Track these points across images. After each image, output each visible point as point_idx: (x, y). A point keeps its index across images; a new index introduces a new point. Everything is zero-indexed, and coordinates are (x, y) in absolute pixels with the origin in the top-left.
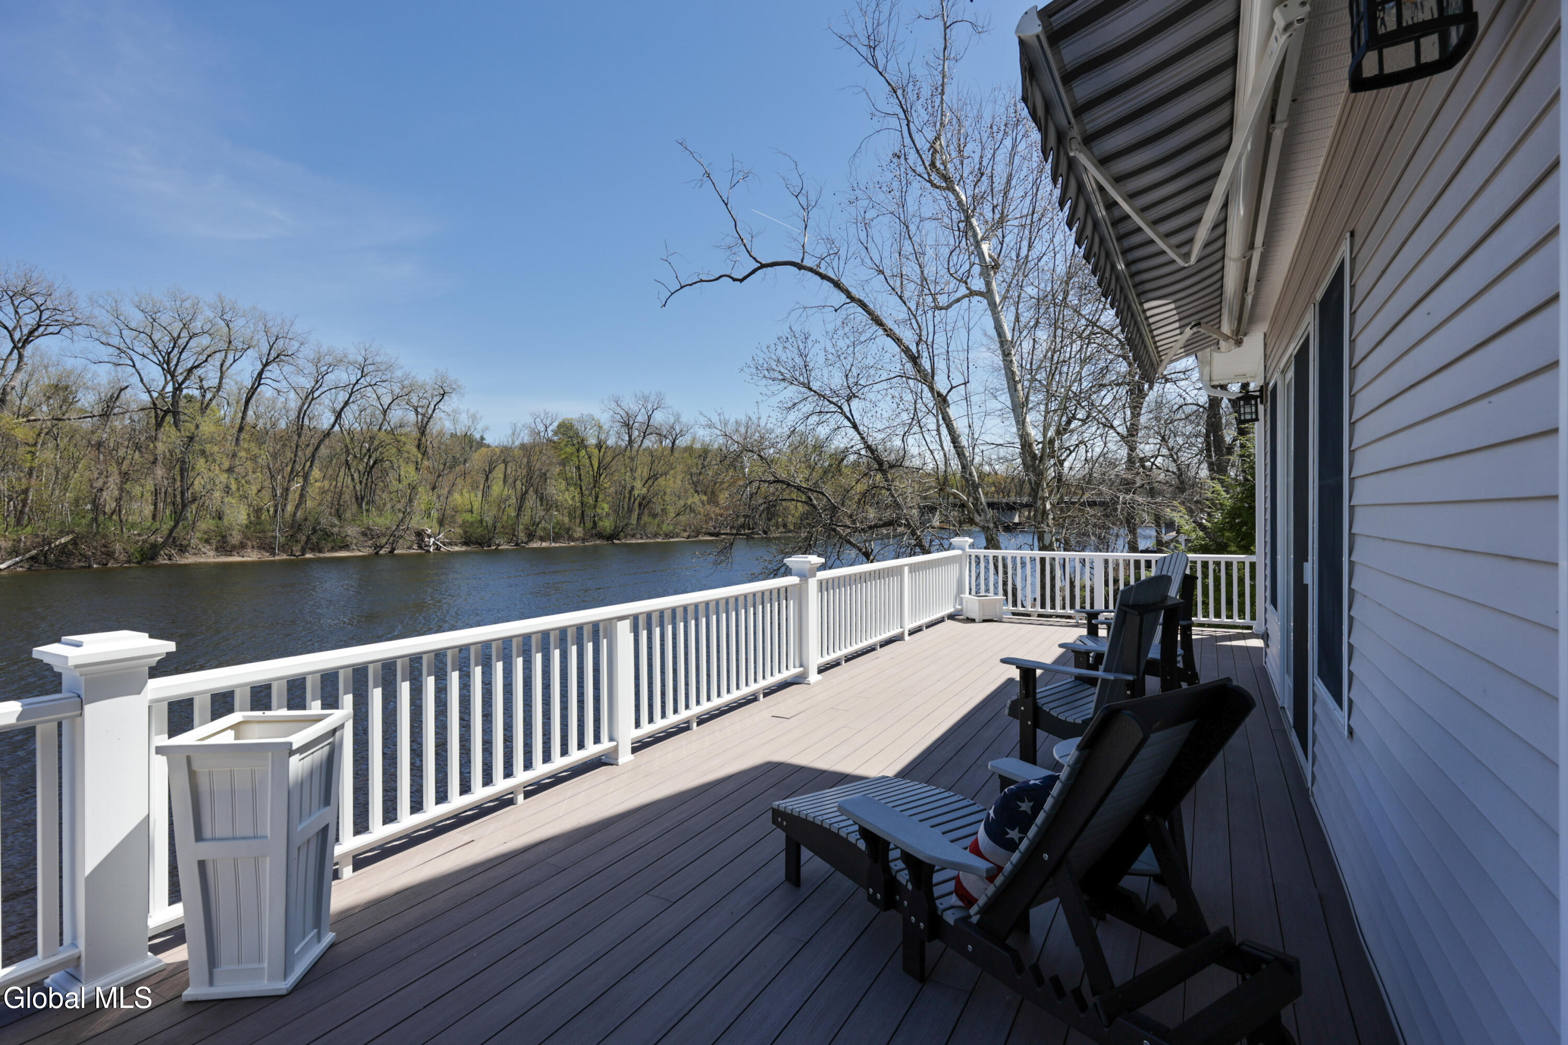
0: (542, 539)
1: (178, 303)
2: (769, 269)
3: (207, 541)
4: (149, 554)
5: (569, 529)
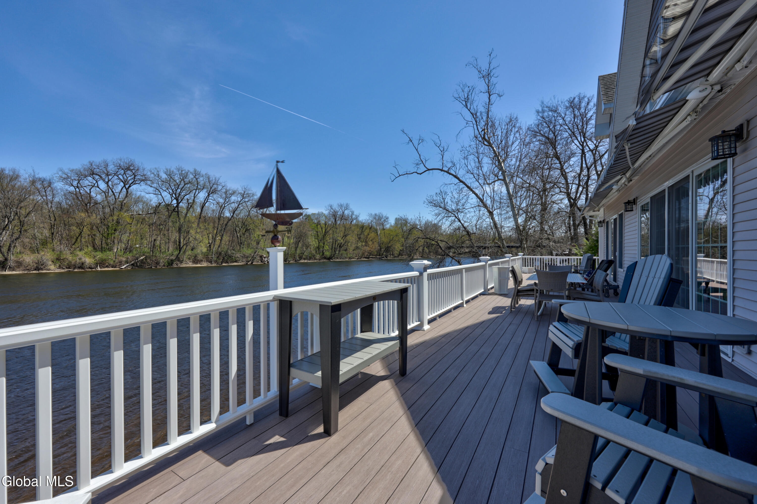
0: (304, 259)
1: (180, 172)
2: (431, 171)
3: (189, 259)
4: (171, 263)
5: (314, 255)
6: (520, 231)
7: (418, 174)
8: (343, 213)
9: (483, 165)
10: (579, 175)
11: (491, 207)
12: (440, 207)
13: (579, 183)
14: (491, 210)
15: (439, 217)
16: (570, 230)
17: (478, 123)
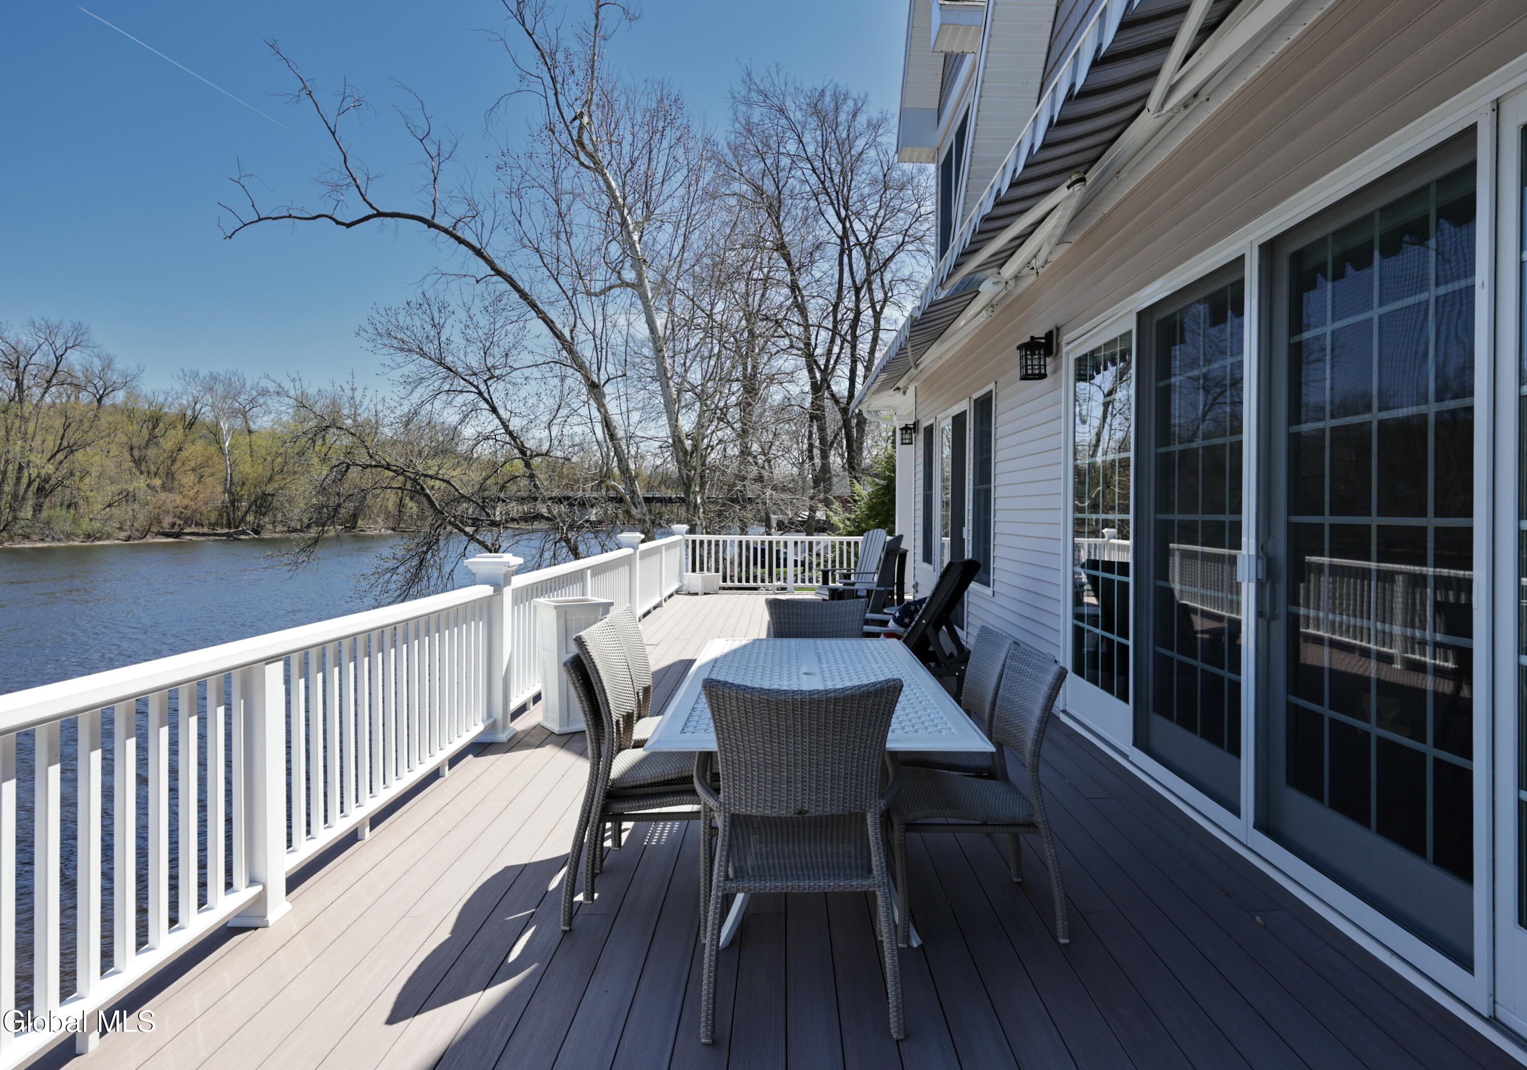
2: (389, 219)
6: (685, 452)
7: (338, 223)
8: (59, 359)
9: (575, 229)
10: (836, 307)
11: (594, 367)
12: (423, 354)
13: (835, 327)
14: (595, 378)
15: (420, 390)
16: (811, 458)
17: (559, 86)
